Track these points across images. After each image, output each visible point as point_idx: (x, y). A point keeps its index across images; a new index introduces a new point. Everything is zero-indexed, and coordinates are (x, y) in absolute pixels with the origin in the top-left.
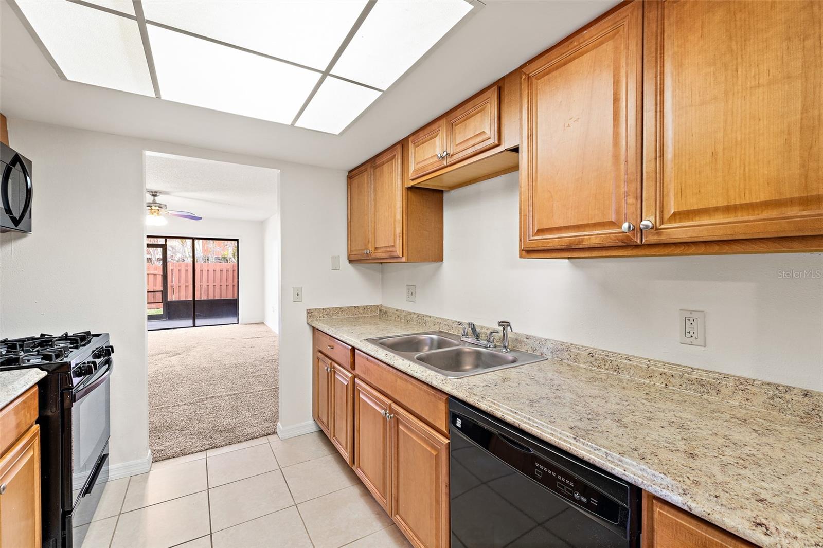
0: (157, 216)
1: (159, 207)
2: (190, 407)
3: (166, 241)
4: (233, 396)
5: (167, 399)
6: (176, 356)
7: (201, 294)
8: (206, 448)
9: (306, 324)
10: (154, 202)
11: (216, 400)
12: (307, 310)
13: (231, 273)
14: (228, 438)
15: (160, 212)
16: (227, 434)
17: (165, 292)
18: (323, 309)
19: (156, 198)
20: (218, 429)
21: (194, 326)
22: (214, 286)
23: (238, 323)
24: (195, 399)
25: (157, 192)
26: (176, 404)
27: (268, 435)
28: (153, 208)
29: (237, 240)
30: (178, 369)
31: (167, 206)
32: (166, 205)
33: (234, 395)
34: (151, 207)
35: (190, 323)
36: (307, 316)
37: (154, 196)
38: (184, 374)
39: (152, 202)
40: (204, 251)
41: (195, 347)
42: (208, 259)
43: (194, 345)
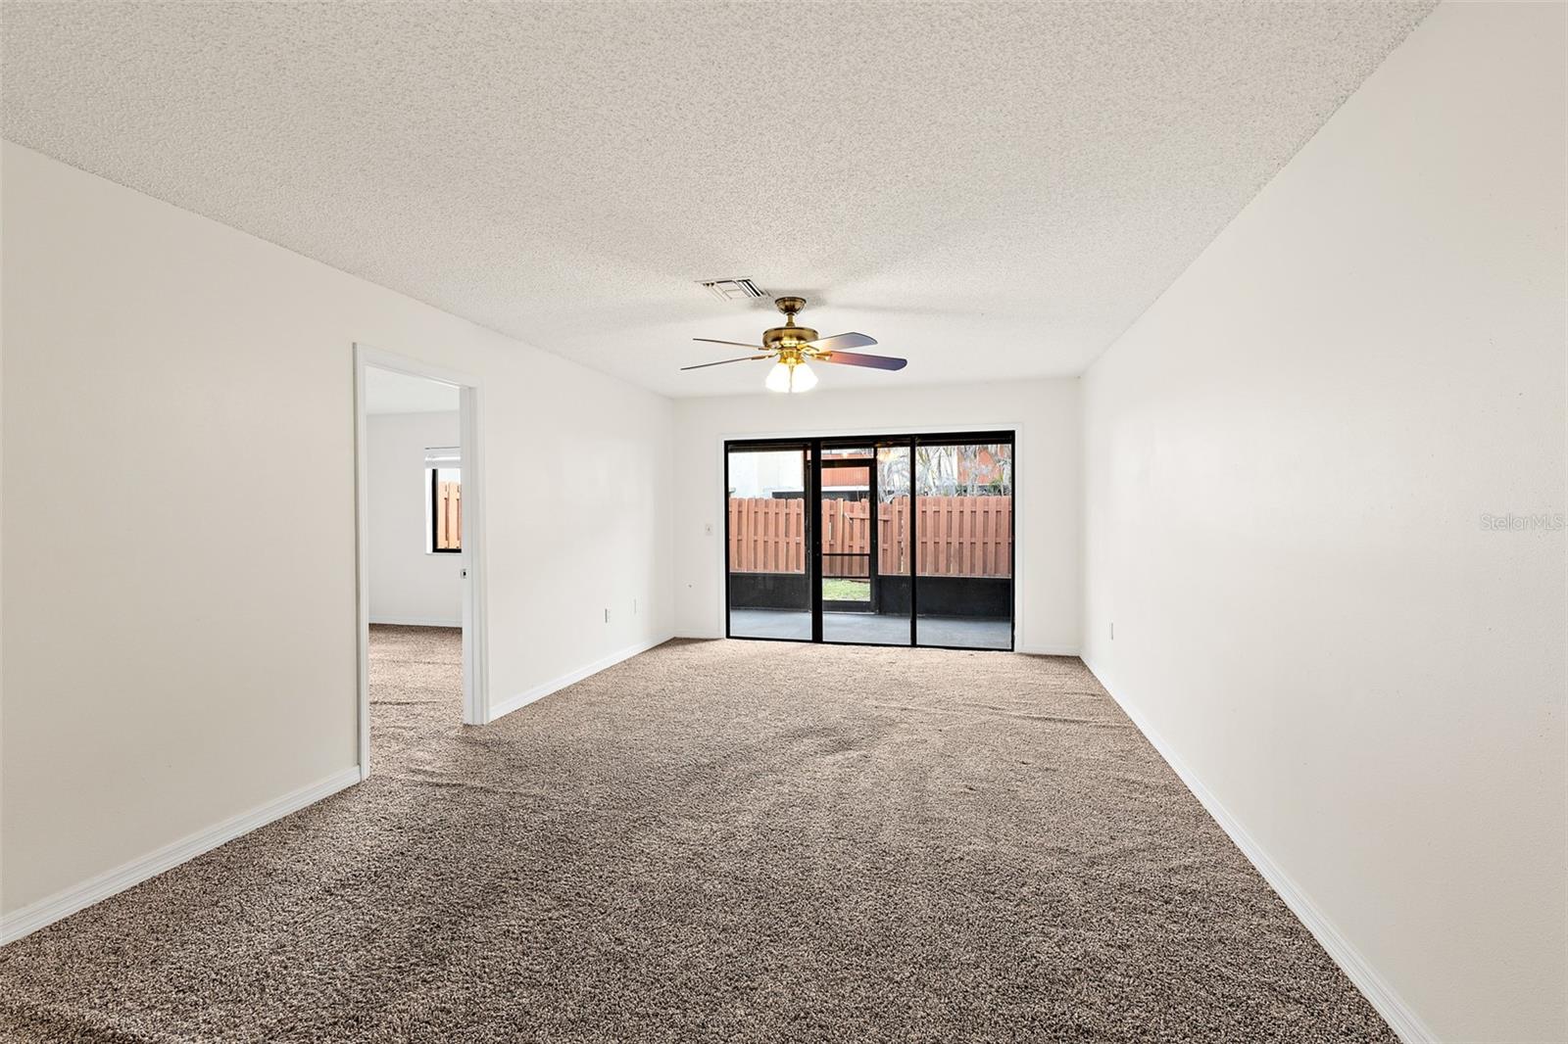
0: (794, 366)
1: (799, 340)
3: (876, 454)
6: (837, 757)
10: (790, 326)
15: (803, 354)
17: (873, 556)
19: (794, 316)
21: (913, 643)
23: (1012, 650)
25: (794, 299)
28: (786, 342)
29: (1012, 434)
31: (816, 334)
32: (813, 332)
34: (780, 340)
37: (790, 310)
39: (784, 325)
40: (960, 474)
41: (892, 723)
42: (965, 491)
43: (893, 714)
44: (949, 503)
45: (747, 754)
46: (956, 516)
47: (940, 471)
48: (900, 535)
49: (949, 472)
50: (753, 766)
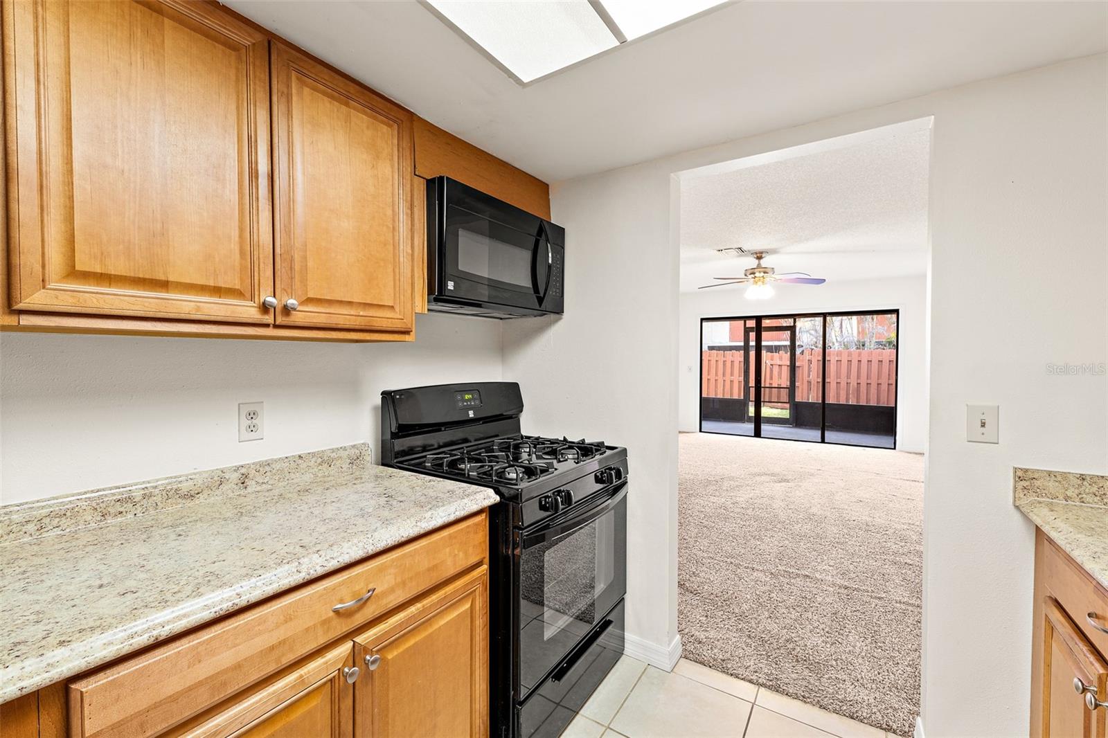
0: (762, 286)
1: (765, 273)
2: (768, 579)
3: (795, 322)
4: (842, 591)
5: (743, 551)
6: (782, 484)
7: (848, 394)
8: (760, 681)
9: (1013, 507)
10: (759, 266)
11: (810, 585)
12: (1015, 469)
13: (886, 365)
14: (805, 683)
15: (767, 279)
16: (806, 672)
17: (792, 388)
18: (1082, 478)
19: (762, 261)
20: (794, 649)
21: (823, 441)
22: (867, 384)
23: (895, 449)
24: (780, 568)
25: (762, 253)
26: (750, 566)
27: (889, 730)
28: (757, 275)
29: (897, 311)
30: (778, 504)
31: (775, 270)
32: (773, 268)
33: (846, 588)
34: (754, 273)
35: (817, 434)
36: (1015, 488)
37: (759, 258)
38: (782, 517)
39: (755, 267)
40: (859, 333)
41: (812, 475)
42: (863, 345)
43: (813, 471)
44: (850, 354)
45: (732, 479)
46: (855, 363)
47: (842, 331)
48: (809, 376)
49: (850, 331)
50: (737, 483)
